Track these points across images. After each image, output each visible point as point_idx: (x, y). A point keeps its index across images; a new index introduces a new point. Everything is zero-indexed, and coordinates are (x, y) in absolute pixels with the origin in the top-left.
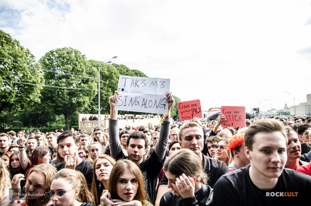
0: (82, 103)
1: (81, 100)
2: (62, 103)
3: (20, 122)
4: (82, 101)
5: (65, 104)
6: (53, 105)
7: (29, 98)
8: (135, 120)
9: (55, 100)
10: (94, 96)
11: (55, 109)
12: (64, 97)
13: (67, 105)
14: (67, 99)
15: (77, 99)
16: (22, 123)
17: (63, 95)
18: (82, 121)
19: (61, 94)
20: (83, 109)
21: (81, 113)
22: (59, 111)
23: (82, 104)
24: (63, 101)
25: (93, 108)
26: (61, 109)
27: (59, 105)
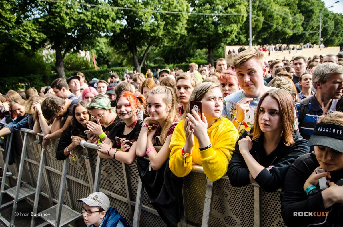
0: (229, 32)
1: (228, 29)
2: (206, 34)
3: (162, 58)
4: (230, 31)
5: (209, 35)
6: (196, 37)
7: (176, 30)
8: (292, 51)
9: (198, 31)
10: (243, 23)
11: (198, 42)
12: (209, 26)
13: (212, 35)
14: (212, 29)
15: (223, 29)
16: (164, 60)
17: (208, 24)
18: (229, 54)
19: (205, 24)
20: (229, 40)
21: (227, 45)
22: (202, 44)
23: (229, 34)
24: (208, 32)
25: (240, 38)
26: (205, 42)
27: (203, 36)
